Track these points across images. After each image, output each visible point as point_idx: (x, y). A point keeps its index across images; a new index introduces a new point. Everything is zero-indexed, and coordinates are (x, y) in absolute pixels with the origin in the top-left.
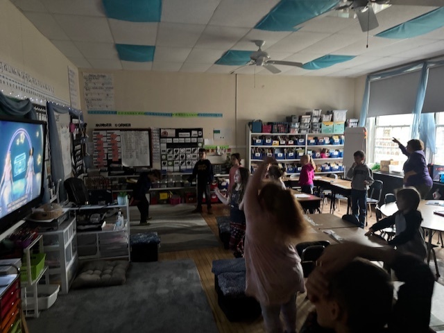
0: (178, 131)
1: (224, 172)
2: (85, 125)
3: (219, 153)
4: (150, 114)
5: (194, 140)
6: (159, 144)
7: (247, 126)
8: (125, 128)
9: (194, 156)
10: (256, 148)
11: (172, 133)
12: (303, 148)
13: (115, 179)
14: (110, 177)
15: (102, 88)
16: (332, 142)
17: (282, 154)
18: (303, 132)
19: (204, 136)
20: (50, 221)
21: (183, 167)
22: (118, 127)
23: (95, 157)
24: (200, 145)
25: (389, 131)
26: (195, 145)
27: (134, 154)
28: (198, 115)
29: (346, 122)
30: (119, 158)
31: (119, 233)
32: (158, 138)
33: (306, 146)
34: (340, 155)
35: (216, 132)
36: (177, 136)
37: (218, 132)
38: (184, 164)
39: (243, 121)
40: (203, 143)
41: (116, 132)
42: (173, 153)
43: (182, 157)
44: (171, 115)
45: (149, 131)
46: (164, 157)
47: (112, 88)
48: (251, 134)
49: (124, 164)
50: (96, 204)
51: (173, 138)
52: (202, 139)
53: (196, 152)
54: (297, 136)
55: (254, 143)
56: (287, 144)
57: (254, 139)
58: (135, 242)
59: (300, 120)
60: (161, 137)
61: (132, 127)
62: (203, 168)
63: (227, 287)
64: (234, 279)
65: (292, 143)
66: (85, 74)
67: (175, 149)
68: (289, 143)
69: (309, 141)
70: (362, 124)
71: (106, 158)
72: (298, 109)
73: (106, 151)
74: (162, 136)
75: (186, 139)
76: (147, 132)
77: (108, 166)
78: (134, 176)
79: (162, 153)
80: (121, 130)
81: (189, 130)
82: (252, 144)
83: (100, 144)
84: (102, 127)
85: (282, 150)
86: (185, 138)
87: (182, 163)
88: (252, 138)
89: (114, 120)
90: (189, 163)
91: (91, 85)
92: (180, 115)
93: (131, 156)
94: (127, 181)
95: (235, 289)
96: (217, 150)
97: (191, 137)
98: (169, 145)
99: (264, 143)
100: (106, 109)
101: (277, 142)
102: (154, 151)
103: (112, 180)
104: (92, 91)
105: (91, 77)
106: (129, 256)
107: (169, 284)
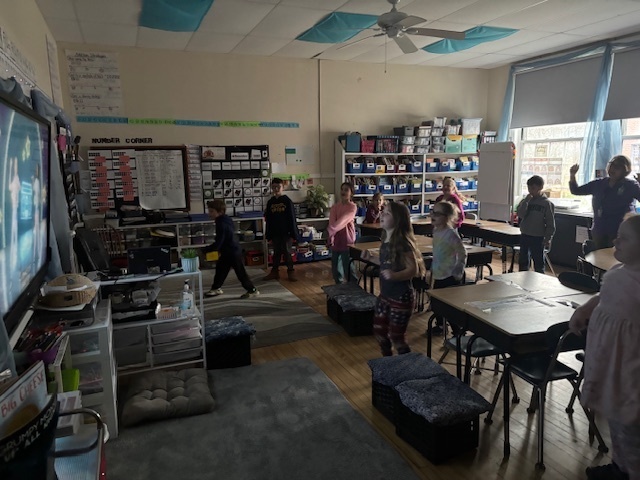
0: (230, 150)
1: (303, 216)
2: (78, 139)
3: (295, 187)
4: (184, 123)
5: (256, 165)
6: (199, 172)
7: (337, 141)
8: (143, 146)
9: (256, 191)
10: (352, 177)
11: (220, 153)
12: (420, 176)
13: (130, 232)
14: (122, 229)
15: (99, 77)
16: (459, 167)
17: (390, 187)
18: (420, 151)
19: (270, 157)
20: (81, 307)
21: (239, 209)
22: (131, 144)
23: (94, 194)
24: (265, 173)
25: (545, 147)
26: (257, 173)
27: (159, 189)
28: (261, 125)
29: (479, 136)
30: (135, 195)
31: (187, 322)
32: (198, 161)
33: (424, 173)
34: (470, 186)
35: (291, 151)
36: (228, 159)
37: (292, 151)
38: (241, 203)
39: (330, 133)
40: (270, 171)
41: (129, 153)
42: (223, 188)
43: (238, 192)
44: (218, 124)
45: (183, 149)
46: (208, 193)
47: (118, 77)
48: (344, 154)
49: (143, 206)
50: (145, 272)
51: (221, 161)
52: (268, 163)
53: (259, 185)
54: (410, 157)
55: (349, 168)
56: (396, 170)
57: (349, 162)
58: (213, 334)
59: (416, 133)
60: (202, 160)
61: (155, 143)
62: (280, 208)
63: (429, 405)
64: (429, 390)
65: (404, 168)
66: (68, 53)
67: (225, 181)
68: (400, 168)
69: (427, 165)
70: (502, 139)
71: (112, 196)
72: (410, 116)
73: (112, 185)
74: (205, 158)
75: (243, 163)
76: (179, 152)
77: (117, 208)
78: (162, 225)
79: (205, 187)
80: (137, 149)
81: (248, 149)
82: (348, 171)
83: (101, 174)
84: (104, 144)
85: (389, 180)
86: (240, 161)
87: (238, 202)
88: (346, 161)
89: (124, 133)
90: (248, 202)
91: (80, 70)
92: (233, 124)
93: (155, 193)
94: (152, 234)
95: (446, 410)
96: (291, 181)
97: (250, 160)
98: (216, 174)
99: (364, 169)
100: (110, 114)
101: (383, 167)
102: (192, 183)
103: (126, 233)
104: (83, 81)
105: (80, 57)
106: (204, 360)
107: (292, 404)
